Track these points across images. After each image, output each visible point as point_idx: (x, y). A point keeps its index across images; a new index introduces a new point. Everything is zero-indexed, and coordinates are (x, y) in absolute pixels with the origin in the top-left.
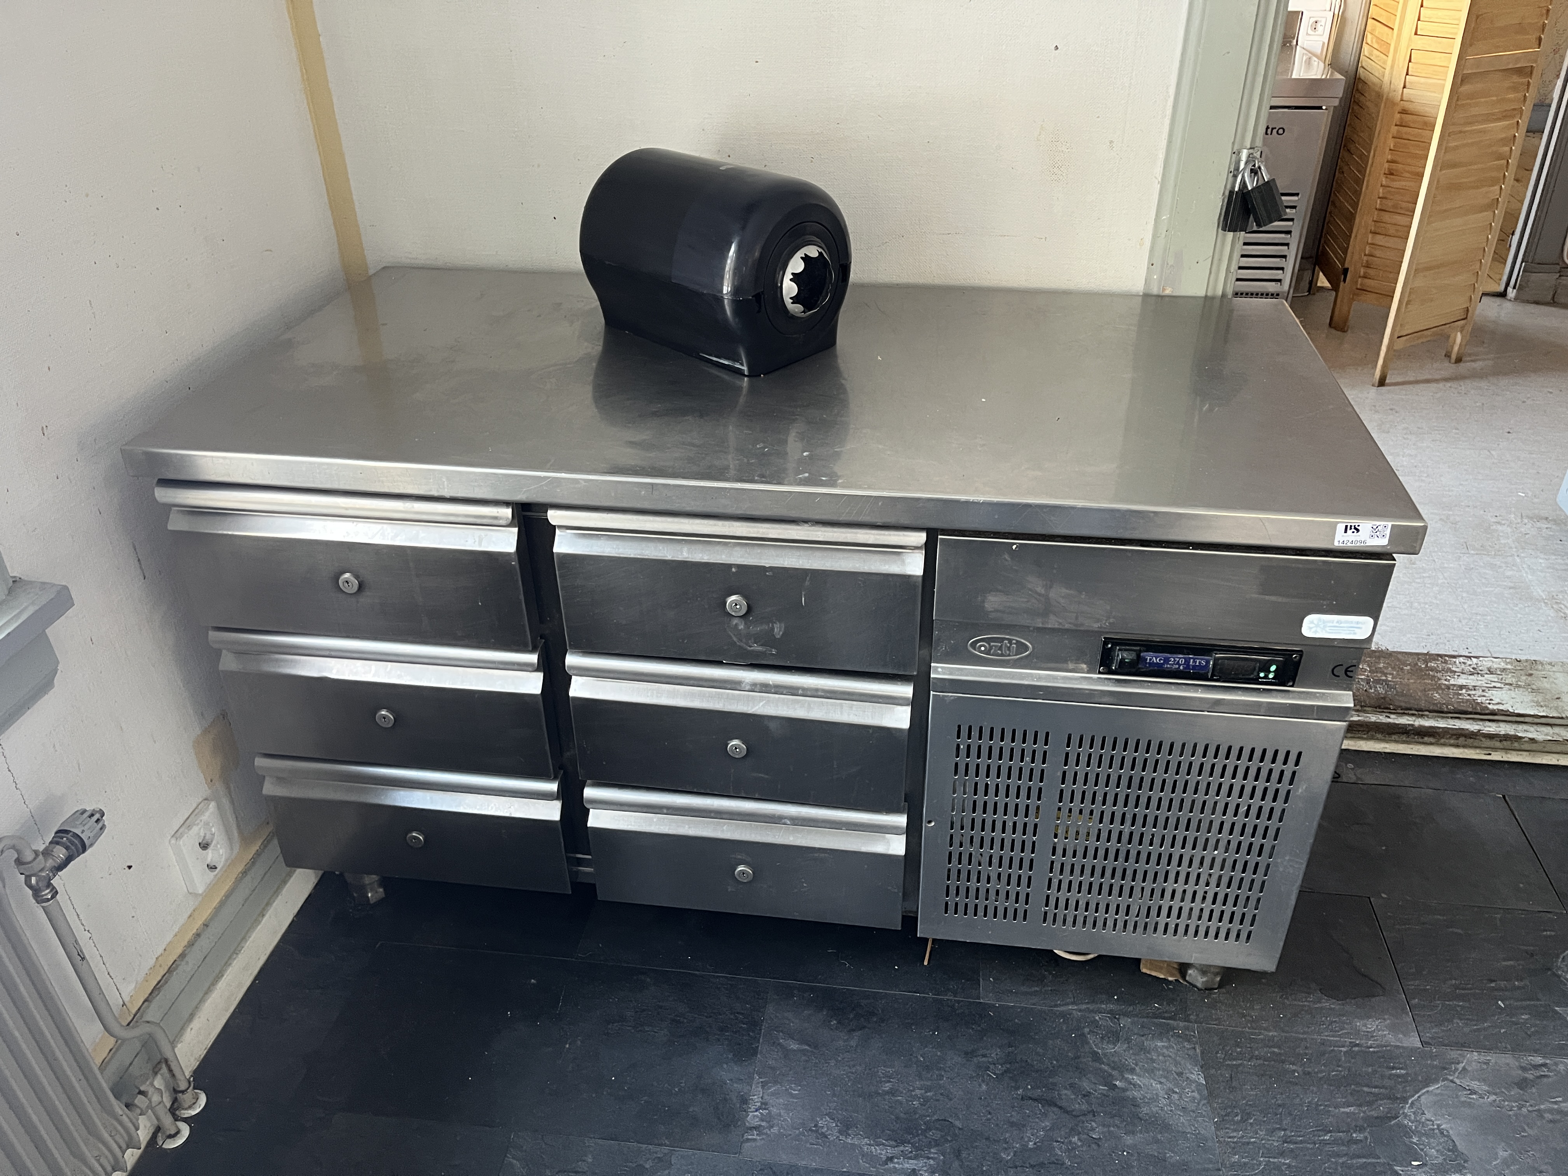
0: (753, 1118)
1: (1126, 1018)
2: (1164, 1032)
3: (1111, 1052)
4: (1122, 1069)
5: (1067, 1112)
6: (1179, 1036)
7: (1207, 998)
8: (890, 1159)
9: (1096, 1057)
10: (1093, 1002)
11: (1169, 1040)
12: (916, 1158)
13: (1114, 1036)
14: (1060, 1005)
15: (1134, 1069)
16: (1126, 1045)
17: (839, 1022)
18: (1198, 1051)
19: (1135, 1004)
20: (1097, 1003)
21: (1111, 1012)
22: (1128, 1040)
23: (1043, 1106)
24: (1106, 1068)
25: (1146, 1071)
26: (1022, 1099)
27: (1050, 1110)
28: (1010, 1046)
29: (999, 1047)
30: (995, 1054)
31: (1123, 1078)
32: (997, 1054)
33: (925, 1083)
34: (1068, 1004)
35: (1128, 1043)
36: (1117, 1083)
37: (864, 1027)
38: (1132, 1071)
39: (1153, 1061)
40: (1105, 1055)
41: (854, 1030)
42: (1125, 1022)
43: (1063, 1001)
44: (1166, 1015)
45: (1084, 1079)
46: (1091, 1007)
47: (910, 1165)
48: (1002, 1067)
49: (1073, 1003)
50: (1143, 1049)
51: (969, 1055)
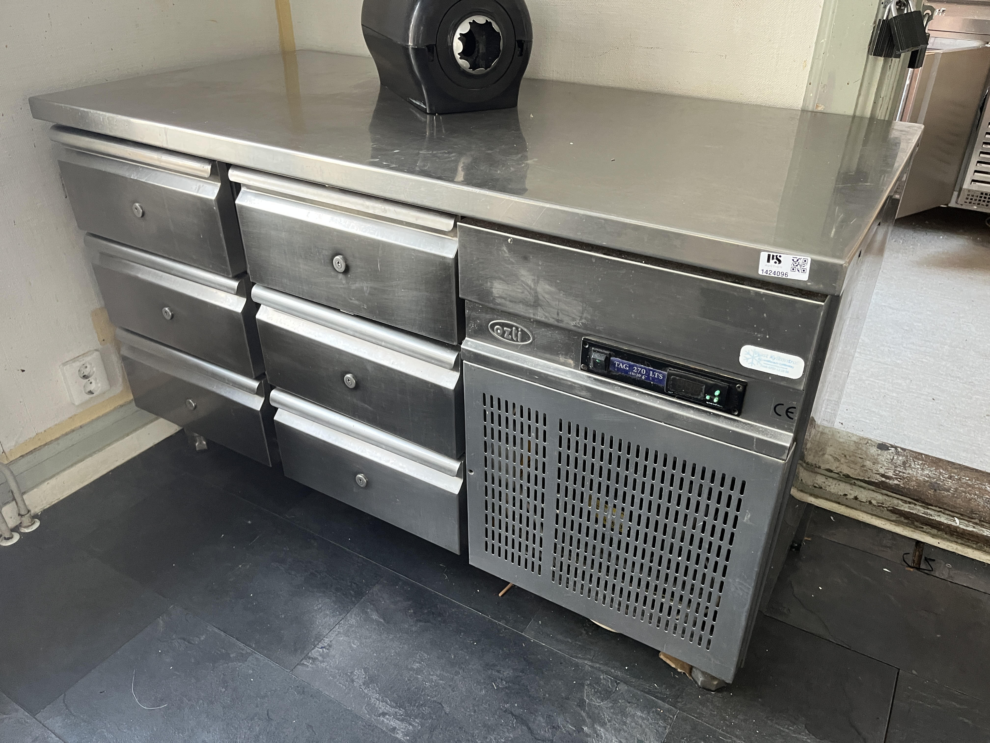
0: (315, 653)
1: (625, 685)
2: (648, 707)
3: (595, 705)
4: (596, 719)
5: (532, 733)
6: (659, 714)
7: (701, 695)
8: (384, 714)
9: (581, 704)
10: (606, 664)
11: (649, 713)
12: (402, 720)
13: (606, 694)
14: (579, 658)
15: (606, 724)
16: (611, 705)
17: (415, 613)
18: (667, 731)
19: (639, 678)
20: (609, 667)
21: (616, 677)
22: (615, 701)
23: (517, 723)
24: (584, 714)
25: (615, 729)
26: (505, 711)
27: (520, 727)
28: (522, 671)
29: (513, 669)
30: (508, 673)
31: (592, 727)
32: (508, 674)
33: (444, 673)
34: (585, 659)
35: (614, 704)
36: (585, 729)
37: (429, 622)
38: (603, 725)
39: (625, 723)
40: (589, 704)
41: (420, 621)
42: (622, 687)
43: (584, 655)
44: (659, 695)
45: (562, 716)
46: (603, 668)
47: (394, 723)
48: (506, 684)
49: (589, 660)
50: (623, 713)
51: (488, 666)
